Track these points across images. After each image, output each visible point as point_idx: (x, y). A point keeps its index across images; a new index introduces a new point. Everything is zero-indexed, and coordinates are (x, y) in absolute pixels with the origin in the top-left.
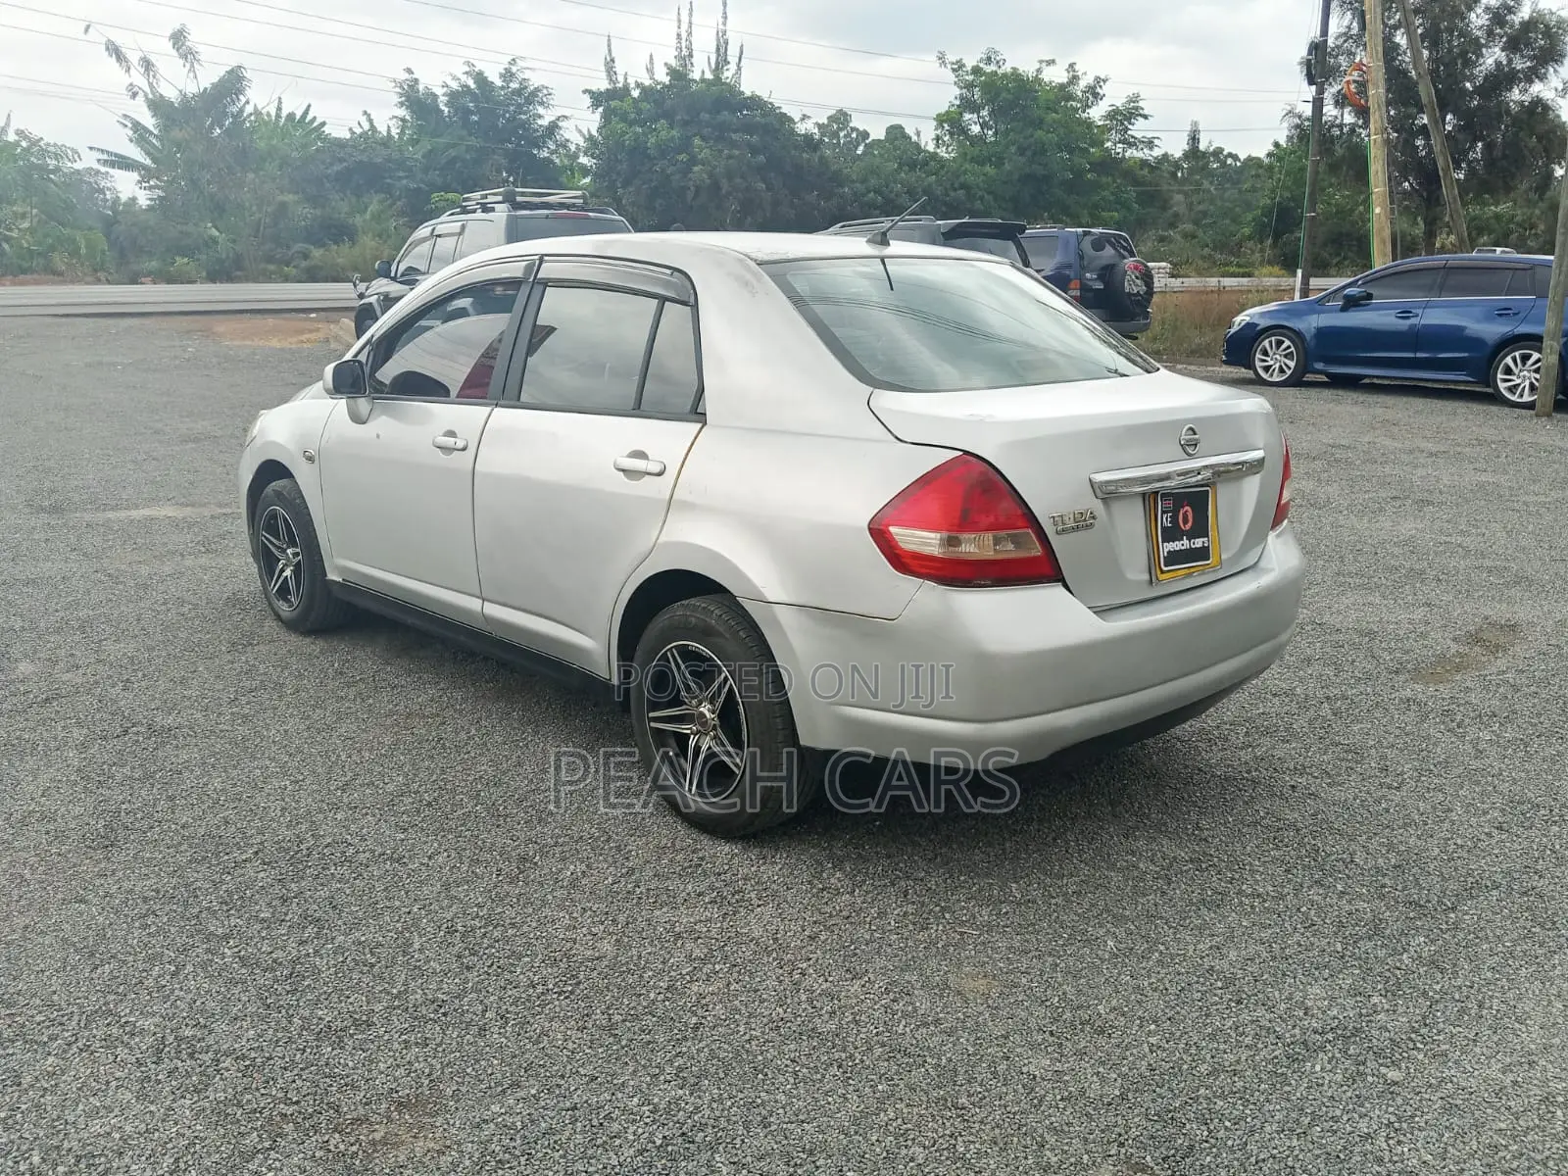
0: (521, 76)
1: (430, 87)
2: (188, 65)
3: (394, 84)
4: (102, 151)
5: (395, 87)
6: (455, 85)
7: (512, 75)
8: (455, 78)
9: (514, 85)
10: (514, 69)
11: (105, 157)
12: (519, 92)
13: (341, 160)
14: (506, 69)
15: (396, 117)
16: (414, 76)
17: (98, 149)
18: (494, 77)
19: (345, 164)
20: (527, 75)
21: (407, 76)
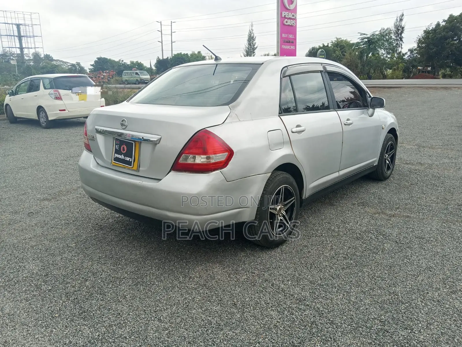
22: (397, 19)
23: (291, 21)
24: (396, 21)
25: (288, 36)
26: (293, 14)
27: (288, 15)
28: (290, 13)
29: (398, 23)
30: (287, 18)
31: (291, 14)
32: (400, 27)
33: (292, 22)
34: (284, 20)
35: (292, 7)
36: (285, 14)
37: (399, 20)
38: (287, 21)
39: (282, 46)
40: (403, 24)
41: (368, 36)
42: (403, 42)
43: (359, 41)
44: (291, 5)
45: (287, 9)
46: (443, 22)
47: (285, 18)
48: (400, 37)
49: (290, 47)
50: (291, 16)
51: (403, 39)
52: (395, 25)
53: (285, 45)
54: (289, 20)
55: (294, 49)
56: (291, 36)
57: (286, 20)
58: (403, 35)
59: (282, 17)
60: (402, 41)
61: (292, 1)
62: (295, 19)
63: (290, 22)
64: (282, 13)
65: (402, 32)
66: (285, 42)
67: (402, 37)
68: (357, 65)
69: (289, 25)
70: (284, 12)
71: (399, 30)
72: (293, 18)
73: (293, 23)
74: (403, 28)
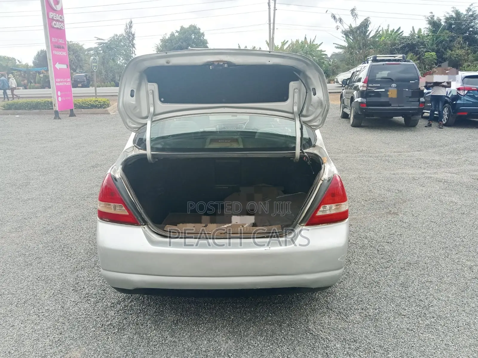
0: (473, 9)
1: (439, 17)
2: (354, 18)
3: (425, 17)
4: (337, 44)
5: (425, 18)
6: (448, 16)
7: (471, 10)
8: (448, 13)
9: (470, 13)
10: (471, 7)
11: (337, 46)
12: (472, 16)
13: (403, 43)
14: (468, 8)
15: (426, 28)
16: (433, 14)
17: (336, 44)
18: (463, 11)
19: (403, 44)
20: (476, 9)
21: (431, 15)
22: (126, 26)
23: (60, 23)
24: (126, 28)
25: (57, 40)
26: (60, 16)
27: (55, 16)
28: (57, 15)
29: (128, 30)
30: (54, 20)
31: (59, 16)
32: (131, 34)
33: (60, 25)
34: (52, 22)
35: (58, 8)
36: (52, 15)
37: (128, 27)
38: (56, 23)
39: (53, 51)
40: (133, 30)
41: (106, 41)
42: (136, 49)
43: (96, 46)
44: (57, 6)
45: (54, 10)
46: (176, 32)
47: (53, 19)
48: (132, 43)
49: (62, 53)
50: (59, 18)
51: (135, 46)
52: (125, 31)
53: (57, 51)
54: (57, 23)
55: (66, 55)
56: (61, 41)
57: (54, 22)
58: (134, 42)
59: (49, 19)
60: (135, 47)
61: (58, 1)
62: (63, 22)
63: (57, 25)
64: (49, 13)
65: (133, 39)
66: (55, 47)
67: (134, 44)
68: (101, 71)
69: (58, 28)
70: (51, 13)
71: (130, 37)
72: (61, 20)
73: (62, 26)
74: (133, 35)
